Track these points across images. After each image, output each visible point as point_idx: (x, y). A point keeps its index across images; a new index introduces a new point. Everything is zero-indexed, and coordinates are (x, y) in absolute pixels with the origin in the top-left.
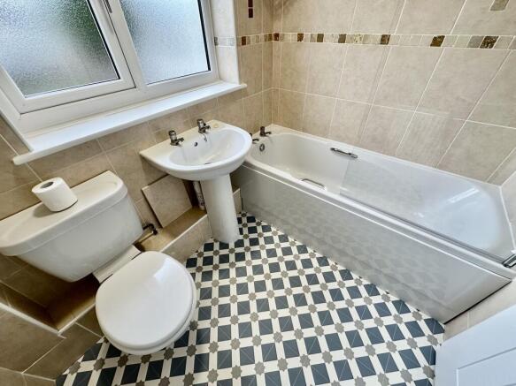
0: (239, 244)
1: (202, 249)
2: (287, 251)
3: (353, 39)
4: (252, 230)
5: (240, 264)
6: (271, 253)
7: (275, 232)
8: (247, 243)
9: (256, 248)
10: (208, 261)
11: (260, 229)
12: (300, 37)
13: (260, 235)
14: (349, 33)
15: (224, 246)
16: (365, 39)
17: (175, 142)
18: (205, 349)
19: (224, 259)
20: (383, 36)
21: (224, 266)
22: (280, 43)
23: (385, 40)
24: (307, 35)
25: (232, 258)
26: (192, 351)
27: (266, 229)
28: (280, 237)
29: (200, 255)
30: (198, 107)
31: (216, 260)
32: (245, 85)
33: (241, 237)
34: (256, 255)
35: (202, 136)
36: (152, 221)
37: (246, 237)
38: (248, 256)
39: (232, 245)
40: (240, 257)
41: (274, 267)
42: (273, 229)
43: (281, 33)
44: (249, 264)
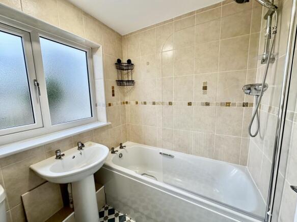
3: (158, 104)
11: (117, 220)
14: (156, 101)
16: (163, 103)
17: (59, 157)
20: (169, 102)
22: (128, 105)
24: (139, 102)
27: (122, 219)
30: (80, 135)
32: (110, 123)
35: (79, 152)
43: (129, 101)
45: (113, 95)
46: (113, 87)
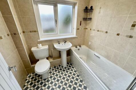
0: (65, 68)
1: (58, 66)
2: (74, 74)
3: (100, 31)
4: (70, 67)
5: (63, 72)
6: (71, 73)
7: (75, 69)
8: (67, 68)
9: (68, 70)
10: (58, 68)
11: (71, 67)
12: (91, 29)
13: (71, 68)
14: (99, 30)
15: (62, 67)
16: (102, 32)
17: (59, 43)
18: (47, 83)
19: (61, 69)
20: (106, 32)
21: (60, 71)
22: (87, 30)
23: (107, 32)
24: (92, 29)
25: (62, 70)
26: (45, 82)
27: (73, 68)
28: (75, 71)
29: (57, 66)
30: (66, 39)
31: (59, 69)
32: (77, 36)
33: (67, 67)
34: (67, 72)
35: (64, 44)
36: (52, 56)
37: (68, 67)
38: (65, 71)
39: (64, 68)
40: (64, 71)
41: (69, 76)
42: (74, 68)
43: (88, 28)
44: (64, 73)
45: (80, 25)
46: (81, 21)
